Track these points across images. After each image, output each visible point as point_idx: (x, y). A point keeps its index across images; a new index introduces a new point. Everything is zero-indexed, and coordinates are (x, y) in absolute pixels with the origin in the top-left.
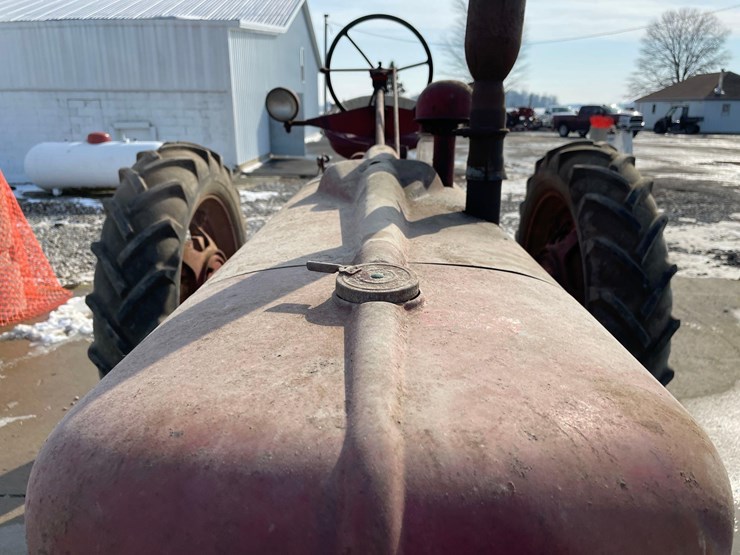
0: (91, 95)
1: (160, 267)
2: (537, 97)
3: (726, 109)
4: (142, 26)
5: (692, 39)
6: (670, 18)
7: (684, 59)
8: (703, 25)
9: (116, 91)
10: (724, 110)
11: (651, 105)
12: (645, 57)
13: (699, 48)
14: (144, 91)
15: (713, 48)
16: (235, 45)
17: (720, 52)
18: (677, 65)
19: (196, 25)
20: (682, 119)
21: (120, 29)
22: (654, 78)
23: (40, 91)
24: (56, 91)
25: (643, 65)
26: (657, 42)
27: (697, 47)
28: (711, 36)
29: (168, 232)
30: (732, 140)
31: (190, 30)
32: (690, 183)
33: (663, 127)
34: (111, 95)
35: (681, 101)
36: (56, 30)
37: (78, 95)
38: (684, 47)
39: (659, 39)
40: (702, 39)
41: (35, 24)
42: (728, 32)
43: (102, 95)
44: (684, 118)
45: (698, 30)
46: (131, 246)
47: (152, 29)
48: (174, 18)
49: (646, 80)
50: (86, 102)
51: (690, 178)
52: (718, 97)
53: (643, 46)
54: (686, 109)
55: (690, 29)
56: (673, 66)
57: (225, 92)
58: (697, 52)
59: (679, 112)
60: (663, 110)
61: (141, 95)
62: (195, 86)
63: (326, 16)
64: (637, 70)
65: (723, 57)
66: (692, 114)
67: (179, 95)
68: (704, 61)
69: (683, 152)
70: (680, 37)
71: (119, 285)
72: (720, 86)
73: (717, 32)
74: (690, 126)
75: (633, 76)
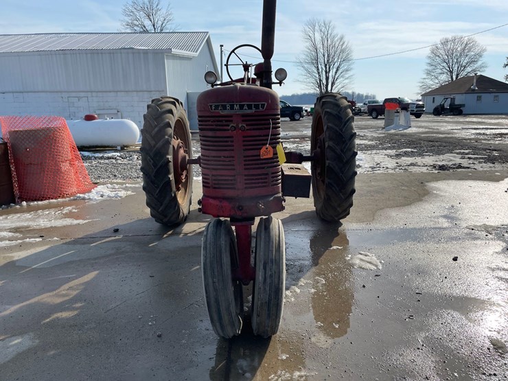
0: (82, 94)
1: (167, 137)
2: (362, 95)
3: (479, 98)
4: (113, 53)
5: (461, 55)
6: (445, 43)
7: (456, 68)
8: (467, 46)
9: (97, 92)
10: (478, 100)
11: (432, 98)
12: (430, 68)
13: (465, 61)
14: (114, 92)
15: (474, 61)
16: (168, 64)
17: (479, 63)
18: (451, 72)
19: (146, 52)
20: (450, 105)
21: (100, 55)
22: (437, 81)
23: (50, 92)
24: (61, 92)
25: (428, 73)
26: (437, 58)
27: (464, 61)
28: (473, 53)
29: (169, 125)
30: (481, 118)
31: (142, 55)
32: (439, 138)
33: (439, 111)
34: (94, 94)
35: (450, 94)
36: (62, 56)
37: (74, 94)
38: (455, 60)
39: (438, 56)
40: (467, 56)
41: (49, 52)
42: (484, 50)
43: (89, 94)
44: (452, 105)
45: (464, 49)
46: (156, 129)
47: (119, 54)
48: (133, 48)
49: (431, 83)
50: (79, 98)
51: (441, 136)
52: (473, 91)
53: (428, 61)
54: (453, 99)
55: (459, 49)
56: (449, 73)
57: (163, 91)
58: (464, 64)
59: (449, 102)
60: (439, 100)
61: (112, 94)
62: (145, 88)
63: (221, 46)
64: (425, 76)
65: (481, 67)
66: (457, 102)
67: (135, 93)
68: (469, 69)
69: (445, 124)
70: (452, 54)
71: (153, 143)
72: (474, 84)
73: (477, 50)
74: (456, 110)
75: (422, 80)
